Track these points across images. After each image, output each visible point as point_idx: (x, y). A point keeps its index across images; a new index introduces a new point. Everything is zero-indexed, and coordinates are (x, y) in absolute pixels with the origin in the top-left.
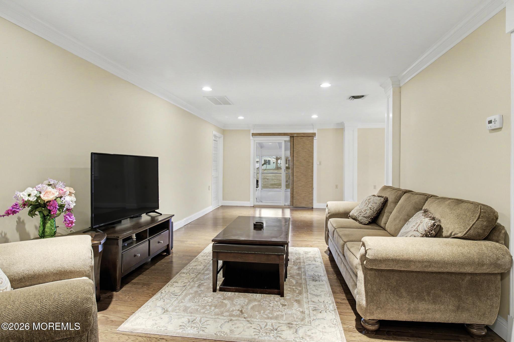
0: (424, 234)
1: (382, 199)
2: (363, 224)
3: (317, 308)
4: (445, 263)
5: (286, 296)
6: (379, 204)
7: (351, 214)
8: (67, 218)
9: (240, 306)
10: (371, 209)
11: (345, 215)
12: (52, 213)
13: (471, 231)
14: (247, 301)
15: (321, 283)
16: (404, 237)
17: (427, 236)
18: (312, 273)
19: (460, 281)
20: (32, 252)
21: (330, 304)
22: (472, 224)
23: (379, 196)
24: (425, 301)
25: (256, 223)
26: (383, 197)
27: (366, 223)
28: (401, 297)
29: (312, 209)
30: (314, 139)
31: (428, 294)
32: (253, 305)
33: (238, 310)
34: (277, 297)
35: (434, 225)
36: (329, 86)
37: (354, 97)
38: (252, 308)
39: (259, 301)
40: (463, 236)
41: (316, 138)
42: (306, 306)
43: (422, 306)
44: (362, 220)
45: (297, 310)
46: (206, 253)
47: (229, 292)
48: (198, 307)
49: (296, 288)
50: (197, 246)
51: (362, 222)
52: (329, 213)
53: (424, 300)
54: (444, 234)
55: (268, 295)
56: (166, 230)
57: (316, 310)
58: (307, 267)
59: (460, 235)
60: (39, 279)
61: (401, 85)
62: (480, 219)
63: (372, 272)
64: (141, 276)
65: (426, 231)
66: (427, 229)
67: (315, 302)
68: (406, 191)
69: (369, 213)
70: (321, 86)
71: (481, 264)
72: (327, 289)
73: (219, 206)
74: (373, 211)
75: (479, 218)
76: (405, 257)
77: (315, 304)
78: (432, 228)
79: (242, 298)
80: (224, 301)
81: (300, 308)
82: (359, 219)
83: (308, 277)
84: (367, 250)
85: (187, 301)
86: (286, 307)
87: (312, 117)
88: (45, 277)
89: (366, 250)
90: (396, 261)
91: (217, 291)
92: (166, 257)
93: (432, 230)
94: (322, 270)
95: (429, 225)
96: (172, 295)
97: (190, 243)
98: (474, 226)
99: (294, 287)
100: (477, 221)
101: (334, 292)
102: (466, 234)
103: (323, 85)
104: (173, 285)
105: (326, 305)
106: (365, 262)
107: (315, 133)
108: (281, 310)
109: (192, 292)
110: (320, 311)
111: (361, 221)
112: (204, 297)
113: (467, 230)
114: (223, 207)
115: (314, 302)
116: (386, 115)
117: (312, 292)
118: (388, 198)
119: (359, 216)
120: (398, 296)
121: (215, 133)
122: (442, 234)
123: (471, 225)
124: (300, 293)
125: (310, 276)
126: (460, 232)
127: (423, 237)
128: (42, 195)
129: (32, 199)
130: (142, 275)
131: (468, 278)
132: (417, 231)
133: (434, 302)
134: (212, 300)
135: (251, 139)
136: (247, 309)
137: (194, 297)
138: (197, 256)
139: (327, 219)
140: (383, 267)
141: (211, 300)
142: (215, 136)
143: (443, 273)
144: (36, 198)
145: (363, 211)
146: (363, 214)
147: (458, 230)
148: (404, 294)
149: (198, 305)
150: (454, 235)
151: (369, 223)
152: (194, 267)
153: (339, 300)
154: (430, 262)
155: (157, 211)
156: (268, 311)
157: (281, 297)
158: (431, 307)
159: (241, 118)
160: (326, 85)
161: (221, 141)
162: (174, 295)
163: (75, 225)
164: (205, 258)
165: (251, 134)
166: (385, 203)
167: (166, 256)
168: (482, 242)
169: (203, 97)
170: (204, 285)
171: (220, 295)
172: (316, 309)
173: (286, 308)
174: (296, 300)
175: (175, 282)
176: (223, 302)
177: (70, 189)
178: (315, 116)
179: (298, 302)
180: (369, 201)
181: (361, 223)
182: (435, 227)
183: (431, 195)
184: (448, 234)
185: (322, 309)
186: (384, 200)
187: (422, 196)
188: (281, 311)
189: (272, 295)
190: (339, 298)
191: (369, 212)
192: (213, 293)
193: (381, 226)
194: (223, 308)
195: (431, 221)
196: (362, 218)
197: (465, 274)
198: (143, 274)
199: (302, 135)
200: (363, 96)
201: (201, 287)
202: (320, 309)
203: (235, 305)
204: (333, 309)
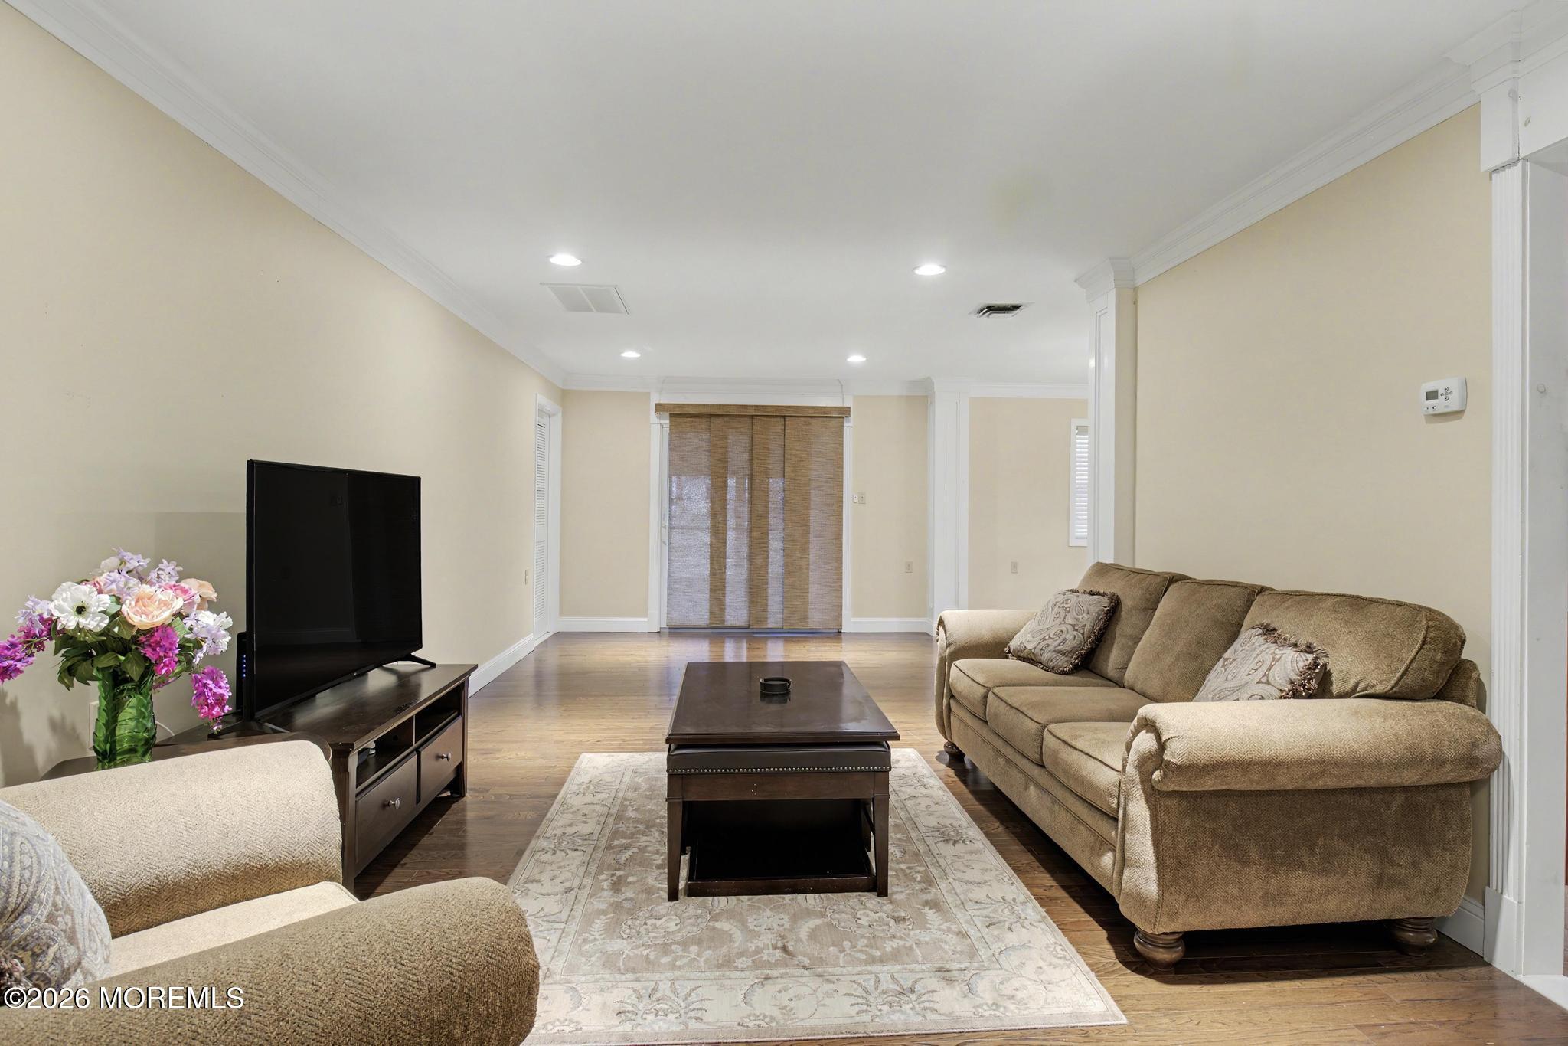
0: (1290, 691)
1: (1105, 602)
2: (1060, 674)
3: (994, 918)
4: (1357, 763)
5: (892, 894)
6: (1096, 613)
7: (1014, 644)
8: (205, 685)
9: (775, 935)
10: (1076, 628)
11: (996, 648)
12: (164, 671)
13: (1409, 679)
14: (786, 918)
15: (969, 846)
16: (1229, 700)
17: (1295, 695)
18: (933, 822)
19: (1382, 810)
20: (141, 809)
21: (1023, 903)
22: (1409, 659)
23: (1092, 594)
24: (1304, 869)
25: (765, 680)
26: (1104, 595)
27: (1066, 669)
28: (1246, 862)
29: (837, 634)
30: (846, 424)
31: (1312, 852)
32: (809, 927)
33: (775, 947)
34: (871, 900)
35: (1316, 665)
36: (938, 273)
37: (994, 309)
38: (813, 936)
39: (823, 915)
40: (1389, 691)
41: (849, 422)
42: (960, 915)
43: (1299, 882)
44: (1054, 661)
45: (943, 930)
46: (583, 782)
47: (720, 898)
48: (648, 951)
49: (909, 868)
50: (541, 762)
51: (1053, 668)
52: (949, 645)
53: (1302, 866)
54: (1336, 688)
55: (839, 894)
56: (454, 715)
57: (994, 924)
58: (909, 803)
59: (1380, 689)
60: (177, 900)
61: (1139, 281)
62: (1426, 646)
63: (1173, 802)
64: (397, 870)
65: (1292, 682)
66: (1294, 677)
67: (981, 903)
68: (1173, 577)
69: (1072, 640)
70: (917, 272)
71: (1439, 762)
72: (994, 862)
73: (549, 635)
74: (1083, 634)
75: (1424, 643)
76: (1267, 752)
77: (985, 908)
78: (1309, 675)
79: (768, 910)
80: (718, 925)
81: (948, 924)
82: (1045, 657)
83: (928, 834)
84: (1167, 740)
85: (601, 935)
86: (907, 923)
87: (849, 360)
88: (196, 893)
89: (1164, 739)
90: (1243, 766)
91: (681, 897)
92: (454, 806)
93: (1309, 680)
94: (955, 810)
95: (1301, 665)
96: (542, 923)
97: (513, 755)
98: (1414, 664)
99: (903, 866)
100: (1419, 650)
101: (1017, 870)
102: (1397, 683)
103: (921, 268)
104: (529, 890)
105: (1016, 908)
106: (1157, 775)
107: (849, 408)
108: (898, 935)
109: (603, 906)
110: (1007, 925)
111: (1051, 664)
112: (647, 918)
113: (1399, 675)
114: (561, 637)
115: (977, 902)
116: (1092, 363)
117: (959, 875)
118: (1122, 598)
119: (1042, 649)
120: (1239, 860)
121: (543, 400)
122: (1329, 688)
123: (1408, 662)
124: (929, 881)
125: (933, 829)
126: (1381, 682)
127: (1285, 698)
128: (125, 609)
129: (96, 623)
130: (402, 867)
131: (1398, 800)
132: (1268, 682)
133: (1324, 871)
134: (679, 926)
135: (651, 422)
136: (798, 940)
137: (618, 923)
138: (558, 794)
139: (946, 662)
140: (1209, 784)
141: (676, 925)
142: (541, 412)
143: (1343, 791)
144: (107, 621)
145: (1052, 635)
146: (1057, 643)
147: (1375, 675)
148: (1254, 854)
149: (643, 945)
150: (1365, 689)
151: (1076, 669)
152: (570, 830)
153: (1041, 891)
154: (1323, 764)
155: (416, 654)
156: (862, 940)
157: (879, 896)
158: (1318, 883)
159: (630, 354)
160: (930, 269)
161: (556, 424)
162: (546, 921)
163: (231, 709)
164: (589, 798)
165: (653, 407)
166: (1113, 611)
167: (454, 802)
168: (1433, 705)
169: (541, 284)
170: (630, 883)
171: (696, 909)
172: (994, 920)
173: (910, 927)
174: (926, 903)
175: (532, 882)
176: (714, 928)
177: (200, 586)
178: (856, 359)
179: (935, 905)
180: (1066, 606)
181: (1052, 670)
182: (1317, 671)
183: (1259, 586)
184: (1348, 687)
185: (1012, 921)
186: (1111, 602)
187: (1234, 589)
188: (900, 936)
189: (850, 894)
190: (1037, 886)
191: (1072, 637)
192: (672, 903)
193: (1109, 677)
194: (726, 946)
195: (1302, 654)
196: (1054, 655)
197: (1391, 790)
198: (405, 864)
199: (810, 413)
200: (1017, 307)
201: (623, 889)
202: (1005, 921)
203: (757, 935)
204: (1039, 917)
